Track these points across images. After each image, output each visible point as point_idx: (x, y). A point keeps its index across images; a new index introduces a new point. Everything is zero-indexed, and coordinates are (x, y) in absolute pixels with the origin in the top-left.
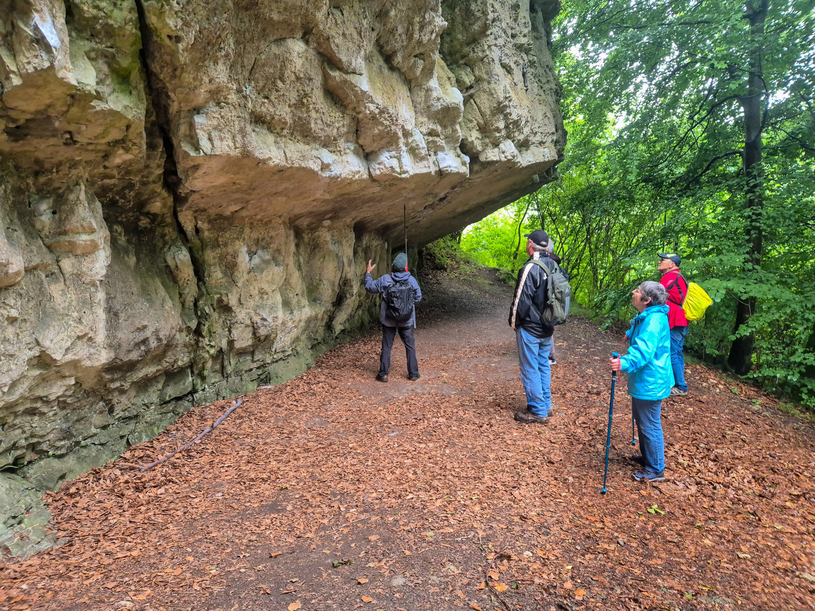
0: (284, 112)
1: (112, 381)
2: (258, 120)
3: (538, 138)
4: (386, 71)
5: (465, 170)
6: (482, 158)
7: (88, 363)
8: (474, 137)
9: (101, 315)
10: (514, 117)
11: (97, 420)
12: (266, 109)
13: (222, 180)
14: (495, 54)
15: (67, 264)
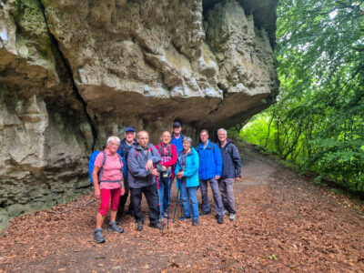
0: (123, 69)
1: (49, 175)
2: (111, 72)
3: (260, 83)
4: (177, 54)
5: (221, 96)
6: (229, 91)
7: (34, 166)
8: (224, 82)
9: (42, 147)
10: (242, 73)
11: (43, 191)
12: (115, 67)
13: (97, 96)
14: (233, 46)
15: (28, 125)
